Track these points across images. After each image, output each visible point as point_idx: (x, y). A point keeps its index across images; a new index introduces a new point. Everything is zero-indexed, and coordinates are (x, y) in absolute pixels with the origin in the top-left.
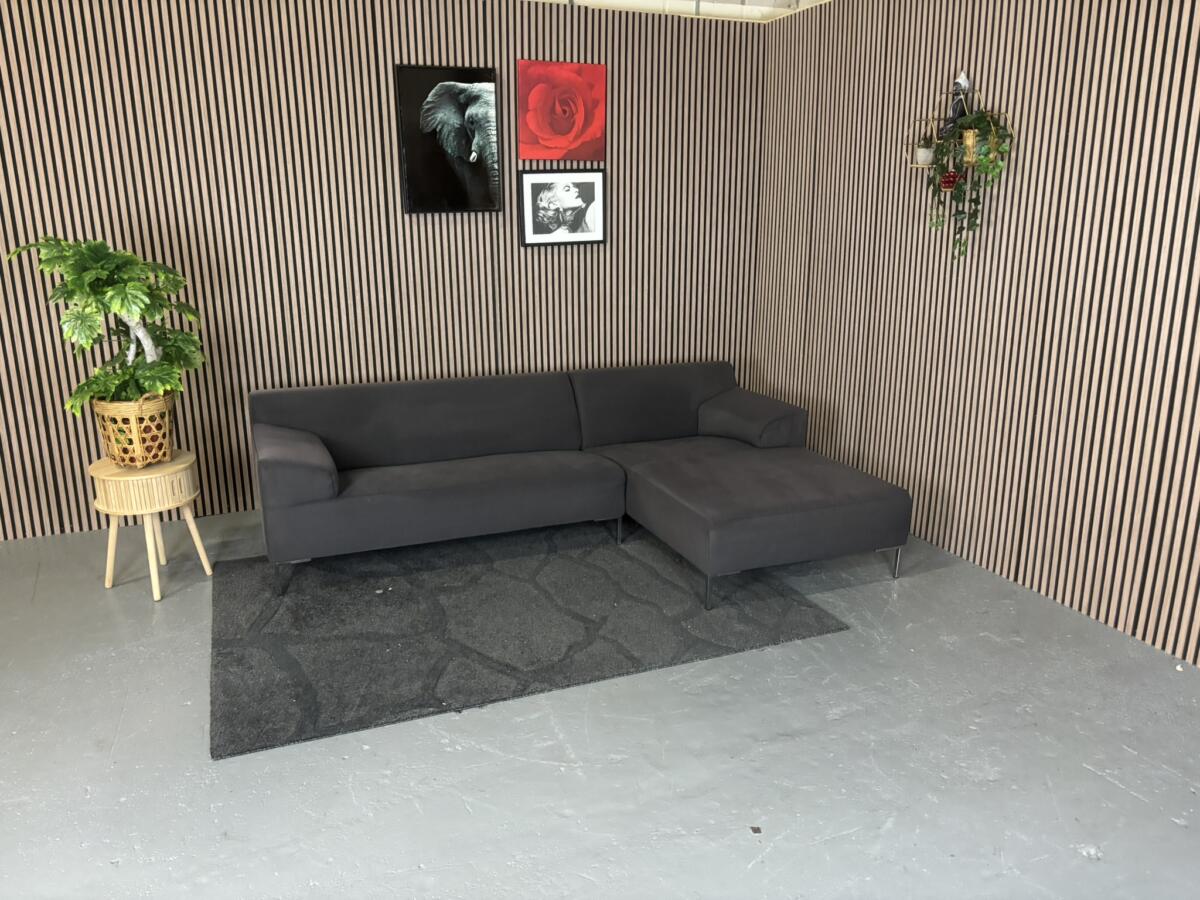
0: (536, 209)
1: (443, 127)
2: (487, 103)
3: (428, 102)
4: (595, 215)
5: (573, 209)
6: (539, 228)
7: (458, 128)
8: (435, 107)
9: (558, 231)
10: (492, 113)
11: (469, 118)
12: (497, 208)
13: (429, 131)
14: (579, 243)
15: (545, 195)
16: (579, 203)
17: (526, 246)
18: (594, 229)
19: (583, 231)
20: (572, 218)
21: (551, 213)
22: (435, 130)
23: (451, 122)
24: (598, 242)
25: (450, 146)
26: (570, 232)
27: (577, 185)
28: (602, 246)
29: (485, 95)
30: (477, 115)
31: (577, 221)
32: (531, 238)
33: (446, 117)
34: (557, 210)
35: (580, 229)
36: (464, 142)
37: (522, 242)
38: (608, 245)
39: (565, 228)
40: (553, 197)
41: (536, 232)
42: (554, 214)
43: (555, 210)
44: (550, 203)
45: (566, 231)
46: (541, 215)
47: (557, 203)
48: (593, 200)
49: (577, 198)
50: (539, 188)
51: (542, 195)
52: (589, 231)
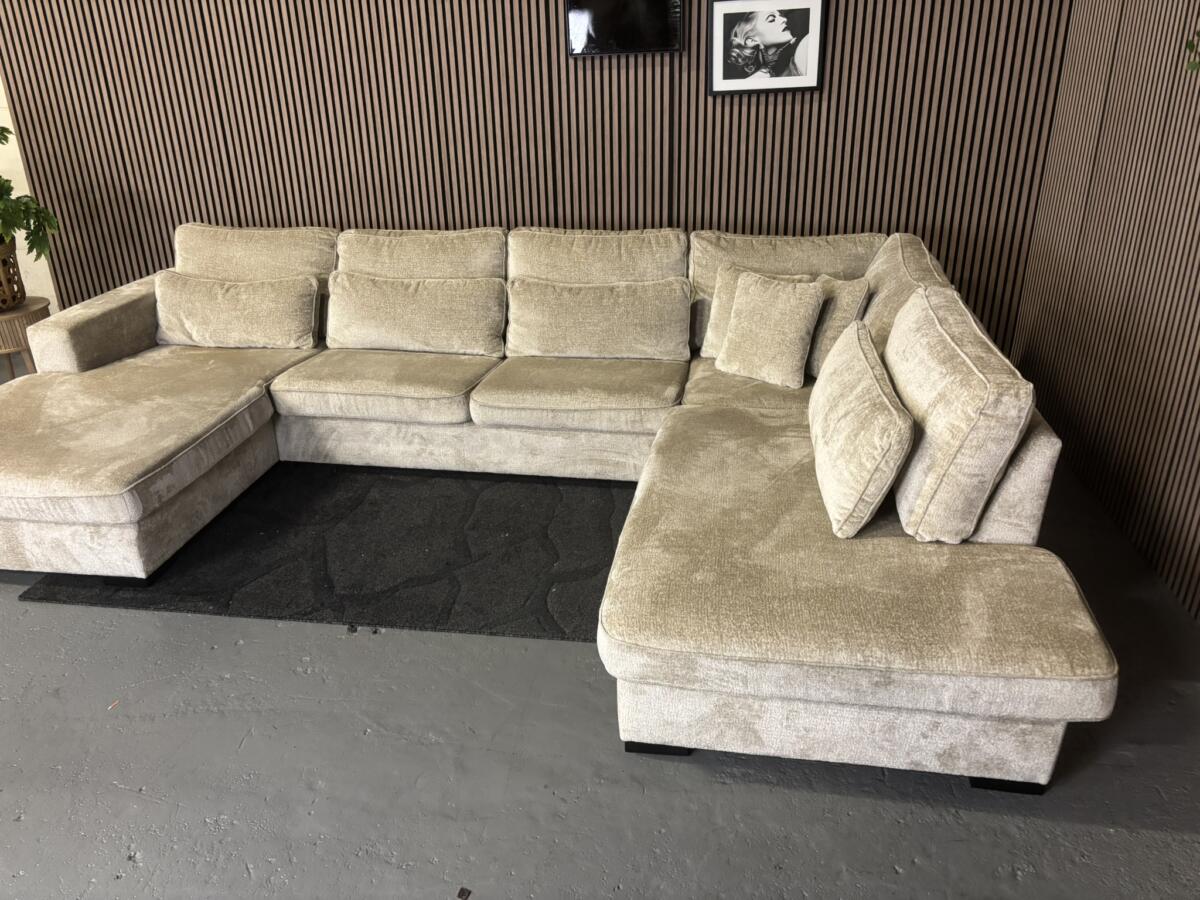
0: (728, 46)
4: (808, 53)
5: (778, 46)
6: (729, 74)
9: (756, 74)
12: (677, 47)
14: (785, 91)
15: (742, 29)
16: (787, 37)
17: (715, 95)
18: (806, 71)
19: (790, 75)
20: (776, 58)
21: (747, 52)
24: (811, 90)
26: (772, 76)
27: (783, 13)
28: (816, 96)
31: (782, 60)
32: (721, 84)
34: (758, 46)
35: (786, 72)
37: (710, 89)
38: (824, 93)
39: (764, 70)
40: (752, 30)
41: (727, 75)
42: (752, 54)
43: (753, 48)
44: (747, 39)
45: (768, 75)
46: (734, 54)
47: (756, 38)
48: (806, 31)
49: (784, 30)
50: (732, 21)
51: (739, 29)
52: (798, 74)
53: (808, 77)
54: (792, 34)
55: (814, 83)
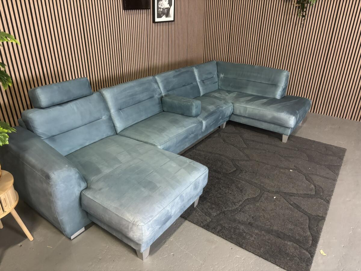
0: (158, 8)
4: (172, 11)
5: (167, 8)
9: (163, 17)
12: (149, 8)
14: (167, 21)
15: (160, 3)
16: (168, 6)
18: (172, 16)
19: (169, 17)
21: (161, 10)
24: (171, 21)
32: (157, 20)
34: (163, 8)
37: (154, 21)
38: (174, 22)
39: (165, 15)
40: (162, 3)
41: (158, 17)
44: (162, 6)
45: (165, 17)
46: (159, 10)
48: (172, 5)
49: (168, 4)
51: (159, 3)
52: (170, 17)
55: (173, 20)
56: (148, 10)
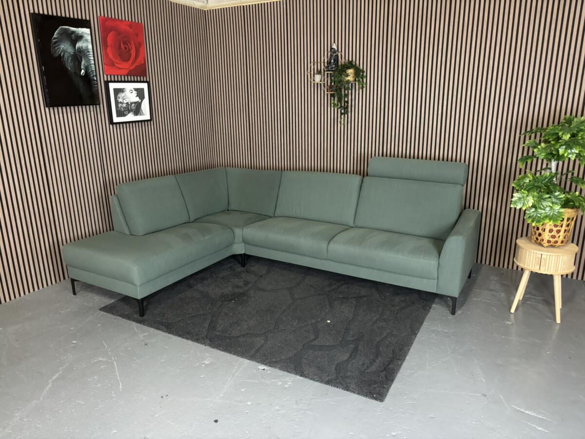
0: (117, 103)
1: (64, 53)
2: (87, 40)
3: (55, 38)
4: (145, 105)
5: (135, 103)
6: (118, 115)
7: (73, 55)
8: (59, 41)
9: (129, 115)
10: (90, 47)
11: (78, 49)
12: (98, 102)
13: (57, 55)
14: (138, 122)
15: (121, 95)
16: (137, 99)
17: (113, 124)
18: (146, 114)
19: (140, 115)
20: (135, 108)
21: (124, 105)
22: (60, 55)
23: (69, 51)
24: (147, 121)
25: (69, 65)
26: (134, 115)
27: (136, 90)
28: (149, 123)
29: (85, 36)
30: (82, 48)
31: (137, 110)
32: (115, 119)
33: (65, 47)
34: (127, 103)
36: (77, 63)
37: (111, 122)
38: (152, 122)
39: (132, 113)
40: (125, 96)
41: (118, 116)
42: (126, 106)
43: (126, 103)
44: (123, 100)
45: (133, 115)
46: (120, 106)
47: (127, 100)
48: (144, 98)
49: (136, 96)
50: (117, 91)
51: (119, 95)
52: (143, 115)
53: (146, 116)
54: (139, 98)
55: (149, 118)
56: (98, 106)
